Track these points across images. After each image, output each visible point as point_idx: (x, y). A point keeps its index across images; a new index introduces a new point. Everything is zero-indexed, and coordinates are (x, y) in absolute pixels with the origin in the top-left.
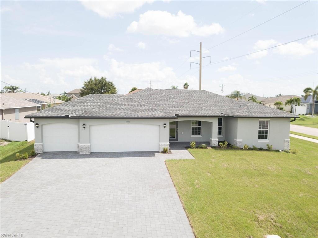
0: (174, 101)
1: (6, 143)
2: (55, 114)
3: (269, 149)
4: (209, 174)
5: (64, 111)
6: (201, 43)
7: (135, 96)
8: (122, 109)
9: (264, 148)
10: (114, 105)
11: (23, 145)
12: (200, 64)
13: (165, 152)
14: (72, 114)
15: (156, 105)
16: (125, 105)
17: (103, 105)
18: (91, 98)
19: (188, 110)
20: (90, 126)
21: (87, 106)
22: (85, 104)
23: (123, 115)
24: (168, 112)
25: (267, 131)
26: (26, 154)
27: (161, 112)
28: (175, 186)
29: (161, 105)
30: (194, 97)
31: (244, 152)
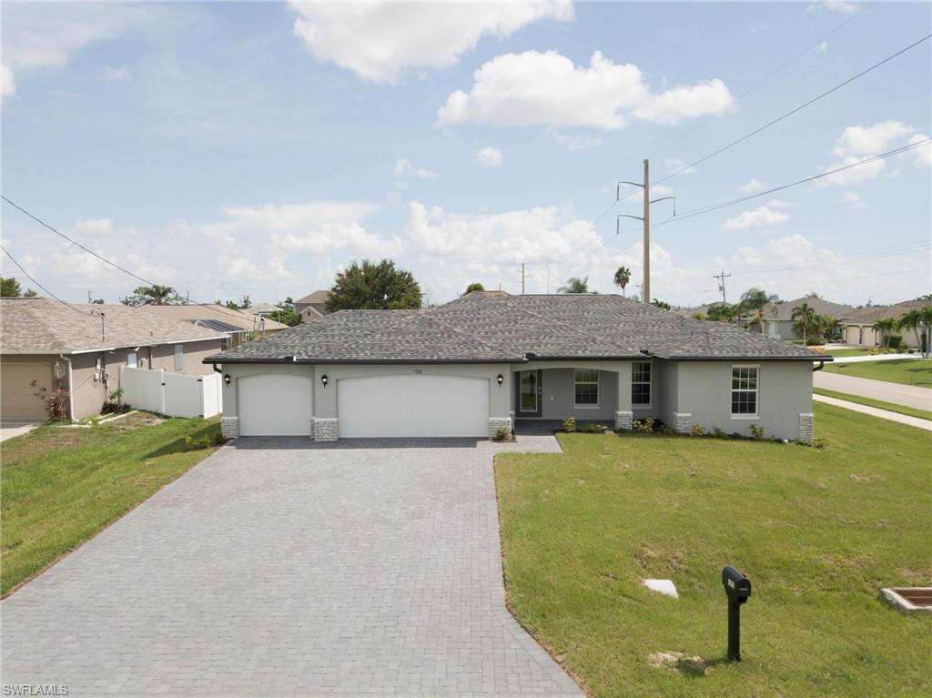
0: (530, 324)
1: (159, 421)
2: (265, 355)
3: (756, 437)
4: (582, 482)
5: (282, 348)
6: (646, 163)
7: (441, 312)
8: (408, 342)
9: (742, 434)
10: (389, 335)
11: (194, 426)
12: (646, 220)
13: (500, 438)
14: (299, 353)
15: (486, 333)
16: (414, 334)
17: (366, 335)
18: (342, 320)
19: (560, 344)
20: (337, 380)
21: (333, 336)
22: (329, 333)
23: (407, 356)
24: (512, 350)
25: (755, 393)
26: (206, 439)
27: (492, 350)
28: (497, 498)
29: (500, 334)
30: (588, 313)
31: (690, 441)
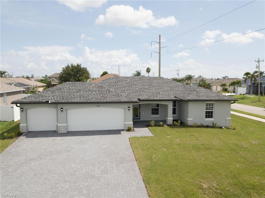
0: (136, 87)
2: (37, 100)
3: (214, 126)
4: (165, 149)
5: (44, 97)
6: (160, 36)
7: (104, 83)
8: (93, 95)
9: (210, 125)
10: (86, 92)
12: (160, 53)
13: (129, 130)
14: (51, 99)
15: (122, 91)
16: (96, 91)
17: (77, 92)
18: (67, 86)
19: (148, 95)
20: (67, 110)
21: (64, 92)
22: (63, 91)
23: (94, 100)
24: (132, 97)
25: (213, 111)
26: (13, 134)
27: (126, 98)
28: (136, 161)
29: (126, 91)
30: (154, 83)
31: (194, 129)
